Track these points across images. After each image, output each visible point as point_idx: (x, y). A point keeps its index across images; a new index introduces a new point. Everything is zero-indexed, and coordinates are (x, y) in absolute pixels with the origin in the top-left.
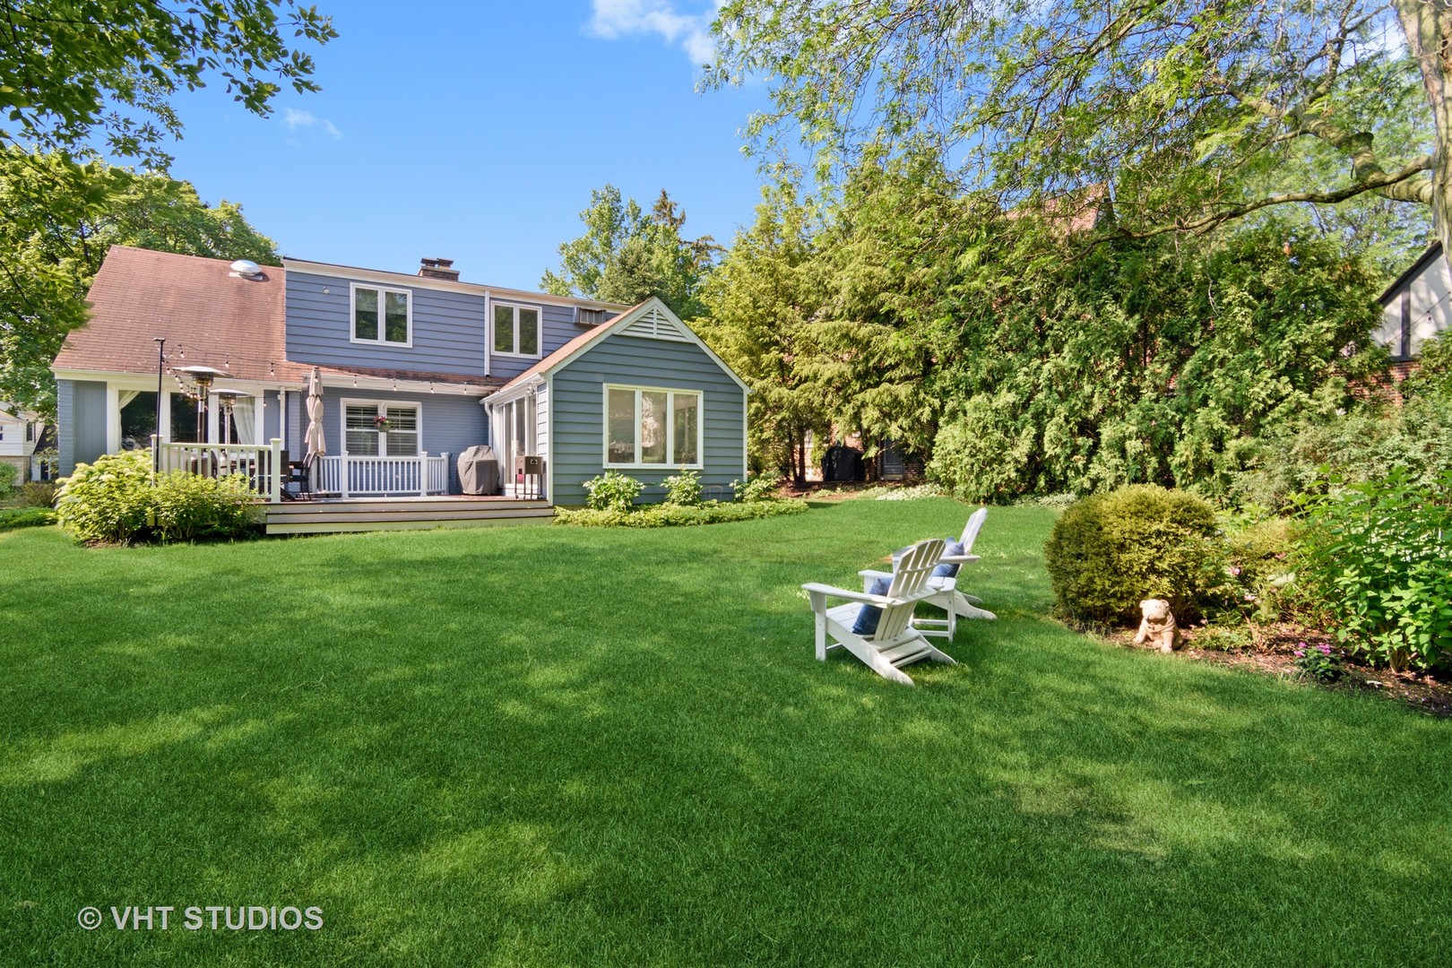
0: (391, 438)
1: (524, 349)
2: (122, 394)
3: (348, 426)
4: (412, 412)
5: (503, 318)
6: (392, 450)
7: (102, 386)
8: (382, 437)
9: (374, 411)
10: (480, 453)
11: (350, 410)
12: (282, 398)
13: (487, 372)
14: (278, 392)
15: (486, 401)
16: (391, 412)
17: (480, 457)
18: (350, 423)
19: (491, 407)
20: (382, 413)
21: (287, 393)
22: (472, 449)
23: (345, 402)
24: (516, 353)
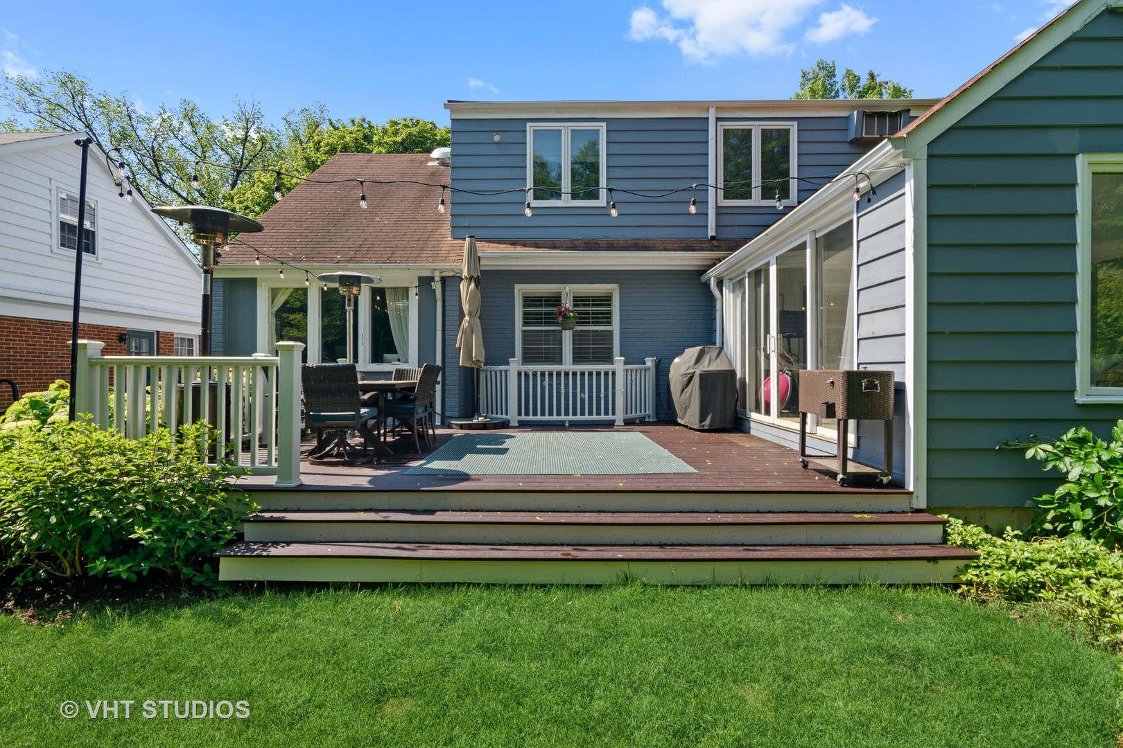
0: (578, 338)
1: (767, 193)
2: (274, 292)
3: (525, 323)
4: (606, 300)
5: (737, 144)
6: (578, 357)
7: (252, 283)
8: (567, 336)
9: (556, 300)
10: (706, 359)
11: (529, 301)
12: (437, 286)
13: (711, 233)
14: (432, 279)
15: (712, 275)
16: (578, 300)
17: (705, 366)
18: (528, 319)
19: (720, 284)
20: (567, 303)
21: (443, 280)
22: (692, 352)
23: (520, 290)
24: (756, 199)
